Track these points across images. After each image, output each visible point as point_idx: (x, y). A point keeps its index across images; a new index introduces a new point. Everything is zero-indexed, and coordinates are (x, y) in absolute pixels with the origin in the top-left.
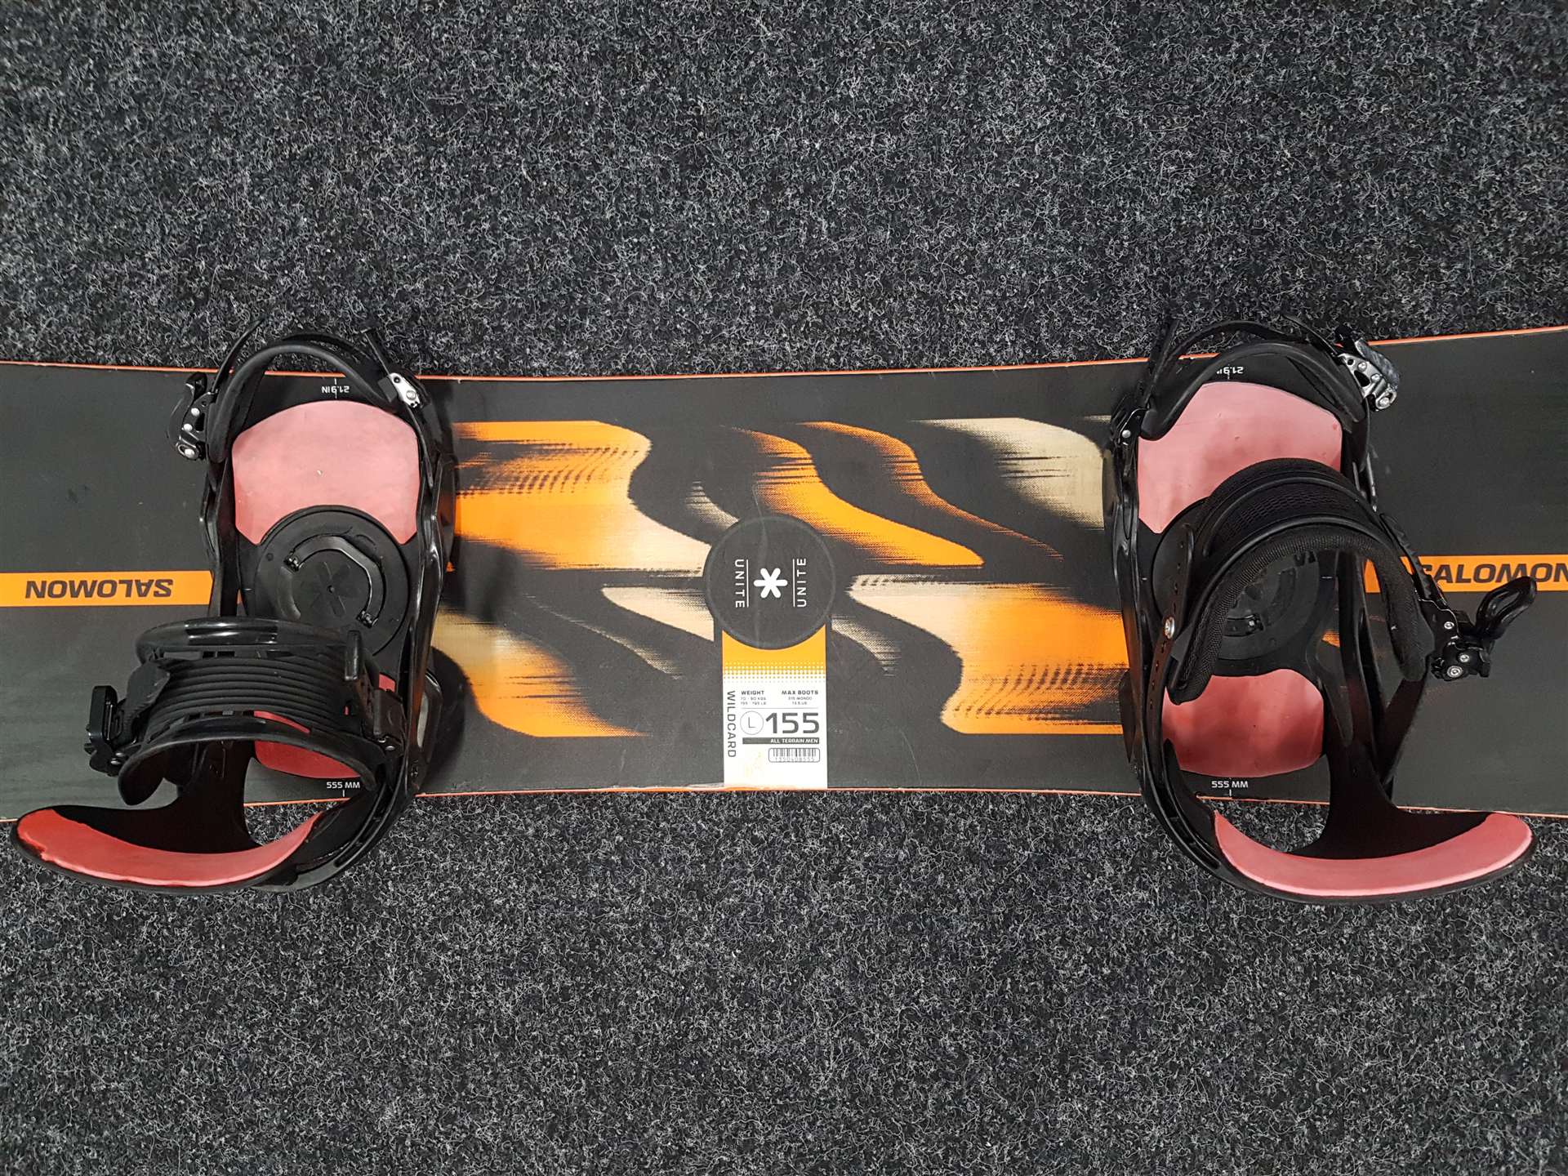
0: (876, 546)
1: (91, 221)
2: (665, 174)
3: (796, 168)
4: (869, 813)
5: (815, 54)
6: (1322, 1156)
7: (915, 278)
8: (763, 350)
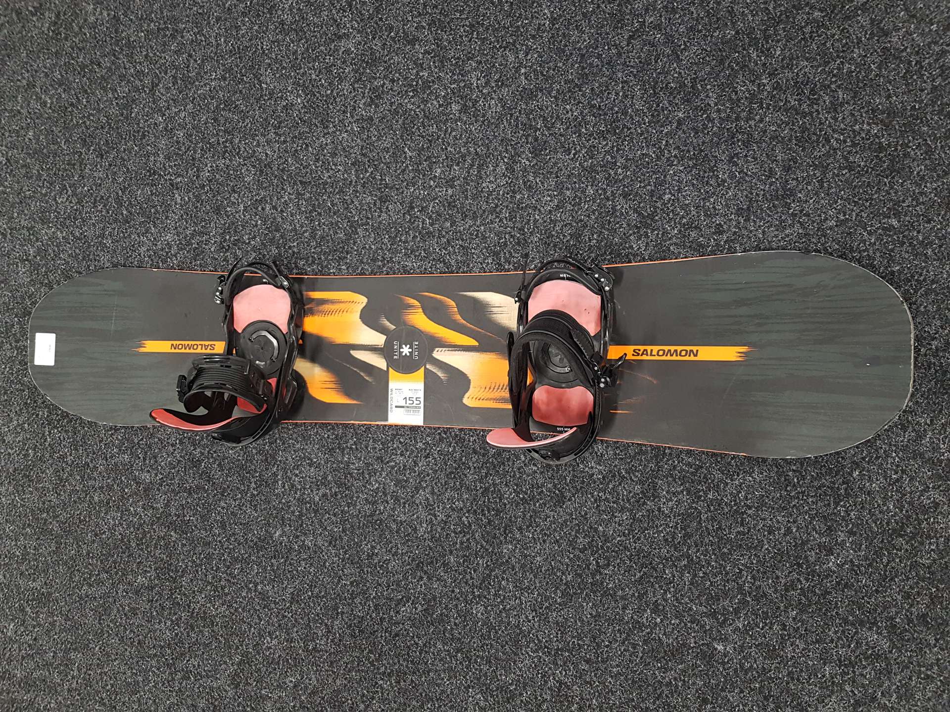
0: (442, 338)
1: (194, 222)
2: (375, 204)
4: (440, 434)
5: (425, 161)
6: (601, 574)
7: (458, 240)
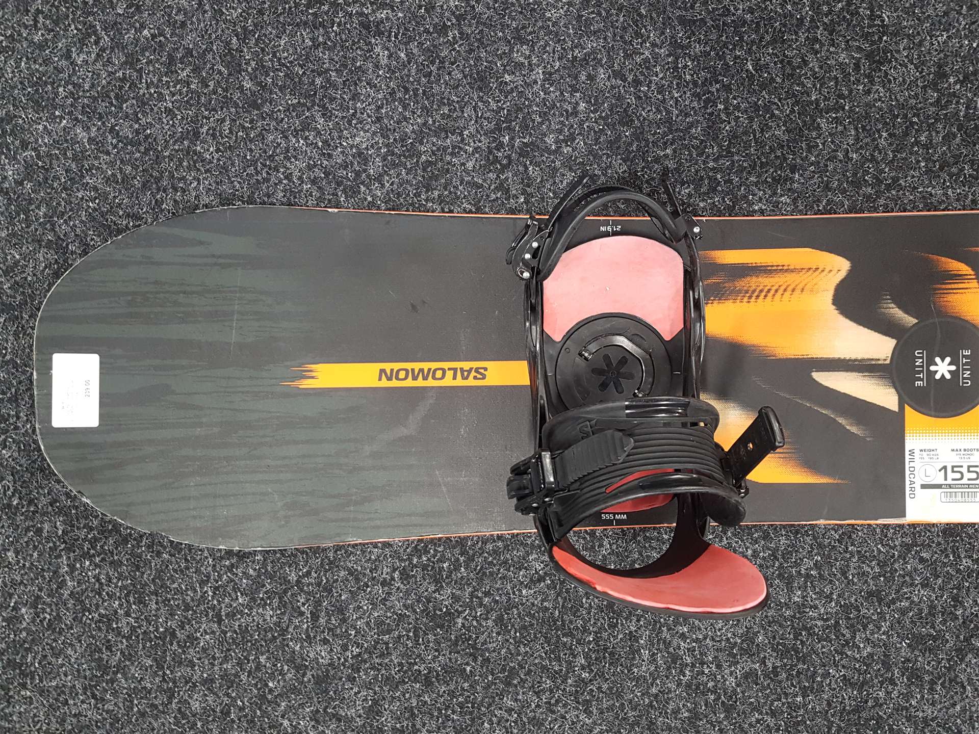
3: (957, 62)
8: (931, 195)
